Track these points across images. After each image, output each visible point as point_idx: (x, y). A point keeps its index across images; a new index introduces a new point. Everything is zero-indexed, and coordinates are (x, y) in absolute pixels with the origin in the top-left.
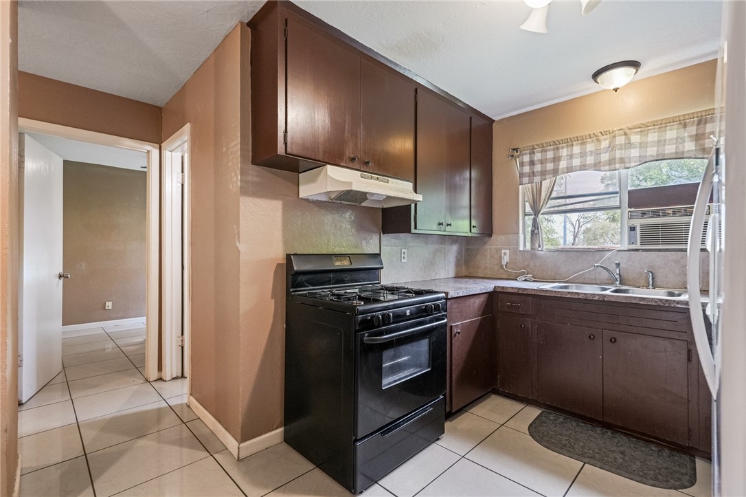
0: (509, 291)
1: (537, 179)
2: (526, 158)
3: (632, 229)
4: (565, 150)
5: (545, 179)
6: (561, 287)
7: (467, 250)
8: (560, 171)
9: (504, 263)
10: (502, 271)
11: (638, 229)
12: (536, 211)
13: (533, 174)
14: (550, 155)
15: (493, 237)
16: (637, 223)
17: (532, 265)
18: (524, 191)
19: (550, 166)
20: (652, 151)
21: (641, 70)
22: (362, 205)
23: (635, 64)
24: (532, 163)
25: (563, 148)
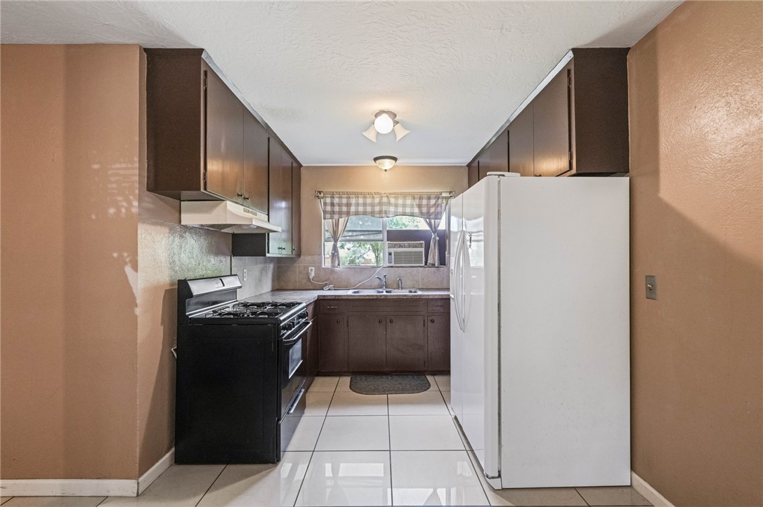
0: (329, 298)
1: (336, 217)
2: (328, 200)
3: (390, 254)
4: (354, 199)
5: (342, 217)
6: (355, 292)
7: (278, 267)
8: (351, 213)
9: (311, 277)
10: (309, 284)
11: (393, 254)
12: (335, 238)
13: (333, 213)
14: (344, 201)
15: (302, 257)
16: (392, 250)
17: (331, 278)
18: (327, 224)
19: (344, 209)
20: (400, 210)
21: (397, 162)
22: (222, 231)
23: (395, 159)
24: (332, 205)
25: (352, 198)
